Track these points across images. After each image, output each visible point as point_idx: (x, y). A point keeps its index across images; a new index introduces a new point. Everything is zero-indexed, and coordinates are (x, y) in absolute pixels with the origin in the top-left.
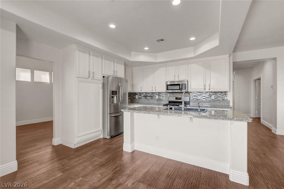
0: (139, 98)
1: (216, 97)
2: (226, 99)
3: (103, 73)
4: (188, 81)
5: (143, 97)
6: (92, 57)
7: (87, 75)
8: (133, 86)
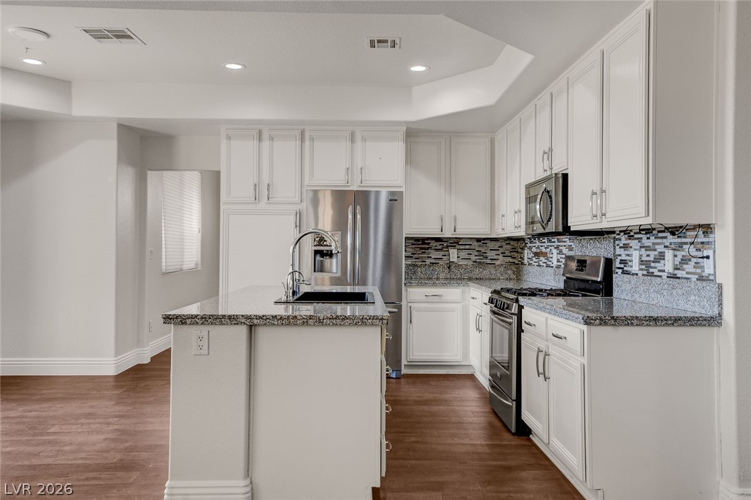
2: (706, 270)
3: (307, 182)
6: (266, 144)
7: (250, 194)
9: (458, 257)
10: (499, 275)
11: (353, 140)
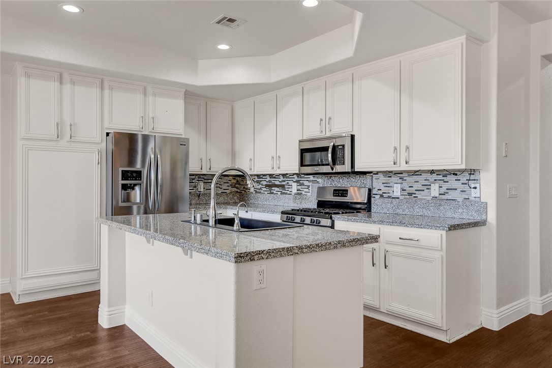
0: (256, 192)
1: (443, 190)
2: (473, 195)
3: (106, 125)
4: (353, 137)
5: (265, 189)
6: (67, 87)
7: (53, 132)
8: (233, 155)
9: (204, 188)
10: (229, 200)
11: (145, 94)
